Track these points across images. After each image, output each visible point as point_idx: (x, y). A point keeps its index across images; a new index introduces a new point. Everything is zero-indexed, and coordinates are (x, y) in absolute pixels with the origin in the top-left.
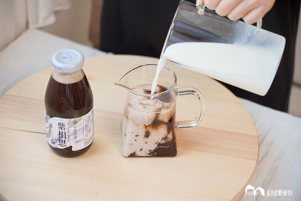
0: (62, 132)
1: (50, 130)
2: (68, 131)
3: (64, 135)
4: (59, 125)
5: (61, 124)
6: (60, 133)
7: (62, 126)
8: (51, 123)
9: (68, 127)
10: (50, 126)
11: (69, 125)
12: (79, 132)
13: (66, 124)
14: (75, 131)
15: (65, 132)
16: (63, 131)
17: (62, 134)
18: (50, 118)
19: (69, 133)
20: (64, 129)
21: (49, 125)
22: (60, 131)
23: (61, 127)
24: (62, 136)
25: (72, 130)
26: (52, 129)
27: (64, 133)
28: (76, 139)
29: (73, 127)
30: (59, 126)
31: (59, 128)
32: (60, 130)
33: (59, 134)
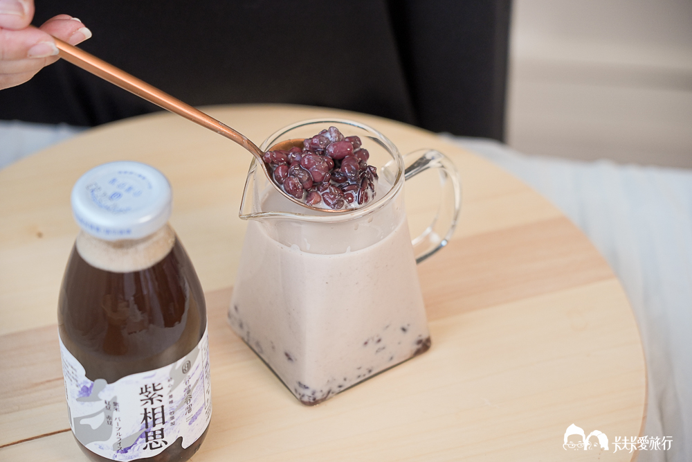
0: (153, 410)
1: (109, 418)
2: (171, 400)
3: (159, 416)
4: (142, 393)
5: (148, 390)
6: (146, 414)
7: (153, 392)
8: (115, 398)
9: (170, 389)
10: (108, 408)
11: (172, 382)
12: (195, 389)
13: (165, 384)
14: (189, 391)
15: (163, 407)
16: (157, 404)
17: (154, 414)
18: (108, 383)
19: (173, 405)
20: (160, 398)
21: (105, 405)
22: (145, 409)
23: (150, 396)
24: (154, 420)
25: (179, 393)
26: (115, 414)
27: (160, 410)
28: (190, 414)
29: (183, 381)
30: (143, 397)
31: (145, 402)
32: (145, 406)
33: (145, 418)
